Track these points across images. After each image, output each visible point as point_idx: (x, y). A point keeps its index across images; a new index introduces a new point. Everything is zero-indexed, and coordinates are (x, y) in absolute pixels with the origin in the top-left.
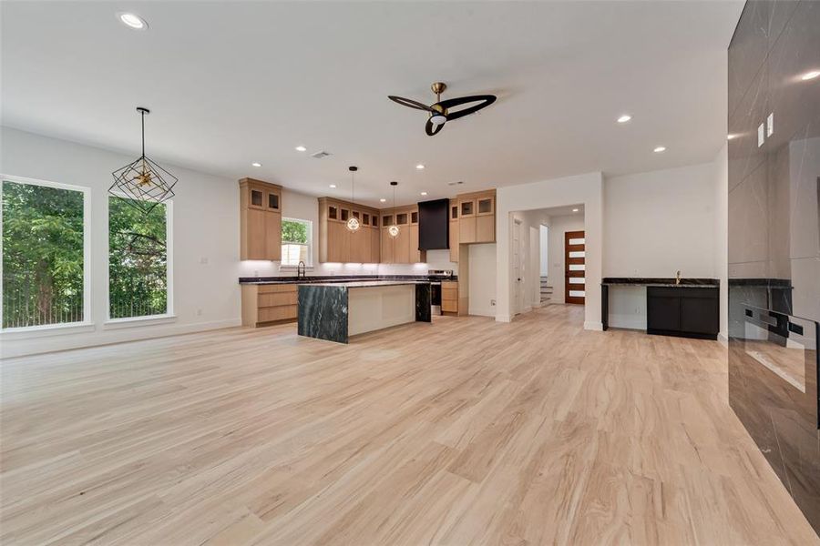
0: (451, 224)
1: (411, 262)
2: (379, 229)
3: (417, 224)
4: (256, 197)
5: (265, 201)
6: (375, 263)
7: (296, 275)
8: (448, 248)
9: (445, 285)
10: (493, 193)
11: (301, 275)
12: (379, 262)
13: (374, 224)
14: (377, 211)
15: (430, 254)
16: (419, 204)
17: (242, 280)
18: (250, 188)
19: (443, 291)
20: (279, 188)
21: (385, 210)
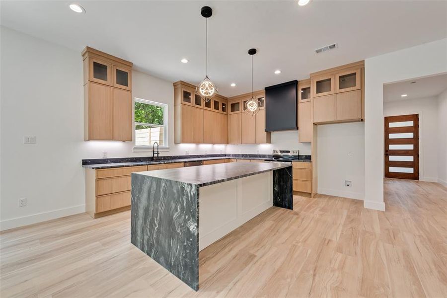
0: (299, 105)
1: (256, 143)
2: (227, 115)
3: (264, 107)
4: (99, 70)
5: (112, 75)
6: (223, 143)
7: (151, 155)
8: (298, 129)
9: (296, 165)
10: (361, 66)
11: (156, 155)
12: (228, 143)
13: (224, 110)
14: (226, 99)
15: (274, 135)
16: (266, 89)
17: (85, 162)
18: (90, 58)
19: (294, 170)
20: (129, 65)
21: (232, 98)
